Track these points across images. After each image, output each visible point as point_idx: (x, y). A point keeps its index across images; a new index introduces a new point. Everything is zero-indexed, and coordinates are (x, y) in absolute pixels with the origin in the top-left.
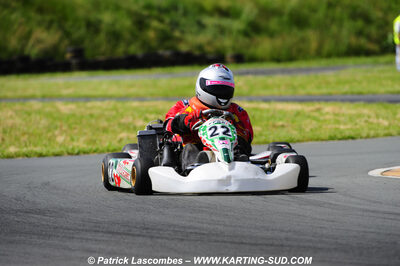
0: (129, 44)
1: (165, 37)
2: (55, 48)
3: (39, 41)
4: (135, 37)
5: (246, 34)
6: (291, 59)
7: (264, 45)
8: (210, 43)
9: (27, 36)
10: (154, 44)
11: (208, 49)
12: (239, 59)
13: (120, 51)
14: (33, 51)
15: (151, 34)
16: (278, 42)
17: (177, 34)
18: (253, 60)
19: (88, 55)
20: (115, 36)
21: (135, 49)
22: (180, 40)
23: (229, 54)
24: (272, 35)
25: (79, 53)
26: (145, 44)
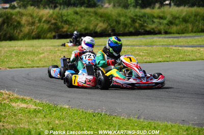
0: (130, 28)
1: (141, 26)
2: (106, 29)
3: (101, 27)
4: (132, 26)
5: (168, 24)
6: (183, 33)
7: (174, 28)
8: (156, 27)
9: (97, 25)
10: (138, 28)
11: (156, 29)
12: (166, 33)
13: (127, 30)
14: (98, 30)
15: (137, 25)
16: (178, 27)
17: (145, 25)
18: (170, 33)
19: (116, 31)
20: (125, 25)
21: (132, 30)
22: (146, 26)
23: (163, 31)
24: (177, 25)
25: (113, 31)
26: (135, 28)
